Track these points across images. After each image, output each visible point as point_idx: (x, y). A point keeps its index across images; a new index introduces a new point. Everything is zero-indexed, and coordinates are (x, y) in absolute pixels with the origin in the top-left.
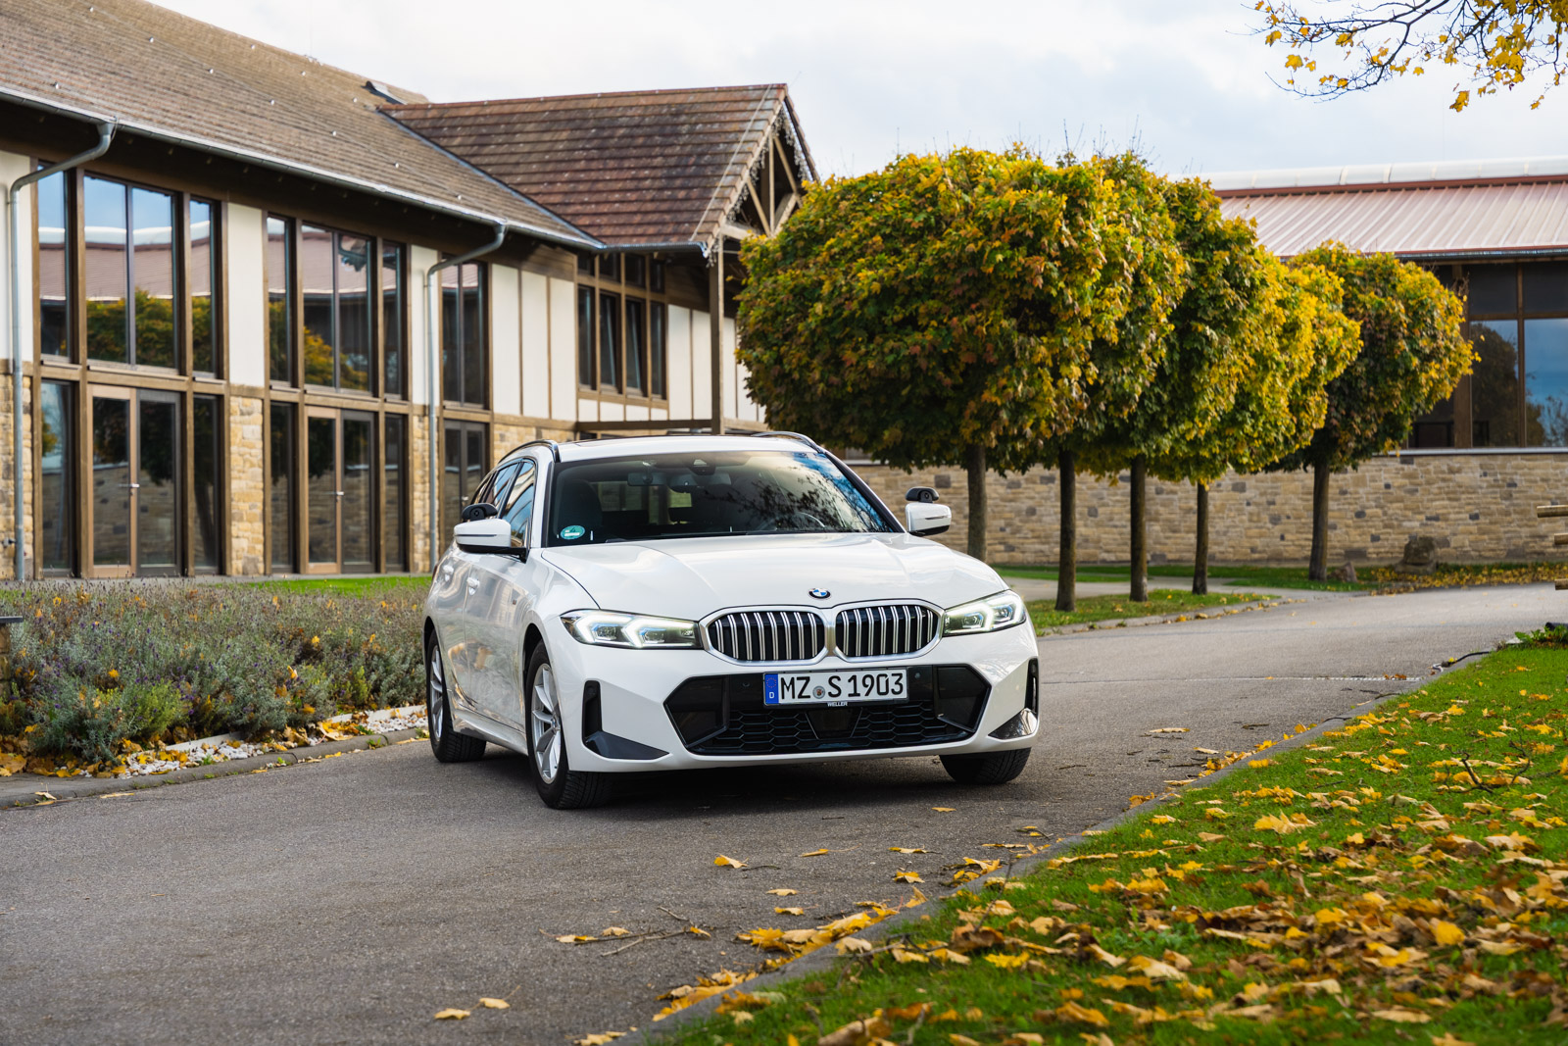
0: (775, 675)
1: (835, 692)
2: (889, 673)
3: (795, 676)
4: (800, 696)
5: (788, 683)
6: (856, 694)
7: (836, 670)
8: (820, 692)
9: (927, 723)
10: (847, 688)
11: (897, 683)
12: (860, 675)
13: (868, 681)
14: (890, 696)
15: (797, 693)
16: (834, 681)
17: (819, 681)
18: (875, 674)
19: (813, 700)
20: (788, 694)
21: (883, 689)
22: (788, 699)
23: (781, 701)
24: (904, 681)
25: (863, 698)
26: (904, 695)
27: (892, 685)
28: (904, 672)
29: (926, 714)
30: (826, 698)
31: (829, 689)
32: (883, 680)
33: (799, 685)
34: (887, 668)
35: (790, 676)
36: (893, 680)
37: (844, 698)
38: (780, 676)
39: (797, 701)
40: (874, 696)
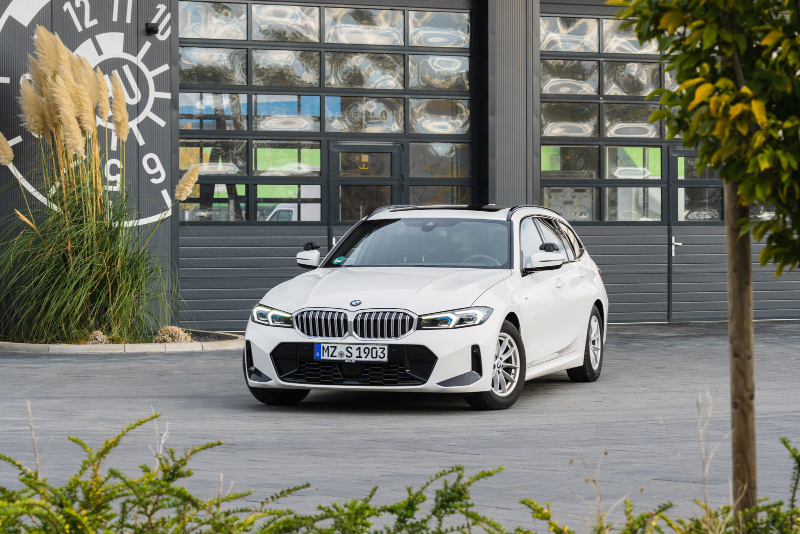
0: (319, 344)
1: (349, 355)
2: (378, 347)
3: (330, 345)
4: (332, 356)
5: (326, 348)
6: (360, 357)
7: (350, 344)
8: (341, 354)
9: (400, 375)
10: (355, 353)
11: (382, 352)
12: (362, 347)
13: (367, 351)
14: (378, 359)
15: (330, 354)
16: (349, 349)
17: (341, 349)
18: (370, 347)
19: (338, 358)
20: (326, 354)
21: (374, 355)
22: (325, 357)
23: (322, 358)
24: (386, 352)
25: (363, 359)
26: (386, 359)
27: (379, 354)
28: (386, 347)
29: (400, 370)
30: (345, 358)
31: (346, 353)
32: (374, 351)
33: (331, 350)
34: (377, 344)
35: (327, 345)
36: (380, 351)
37: (354, 359)
38: (322, 345)
39: (330, 358)
40: (369, 359)
